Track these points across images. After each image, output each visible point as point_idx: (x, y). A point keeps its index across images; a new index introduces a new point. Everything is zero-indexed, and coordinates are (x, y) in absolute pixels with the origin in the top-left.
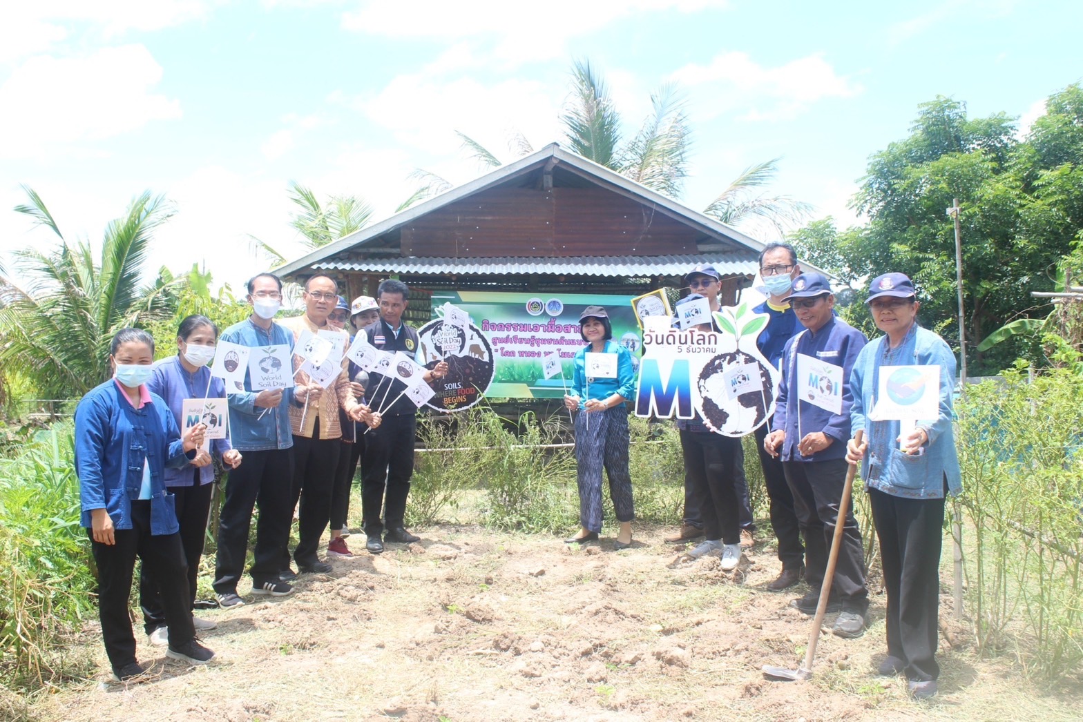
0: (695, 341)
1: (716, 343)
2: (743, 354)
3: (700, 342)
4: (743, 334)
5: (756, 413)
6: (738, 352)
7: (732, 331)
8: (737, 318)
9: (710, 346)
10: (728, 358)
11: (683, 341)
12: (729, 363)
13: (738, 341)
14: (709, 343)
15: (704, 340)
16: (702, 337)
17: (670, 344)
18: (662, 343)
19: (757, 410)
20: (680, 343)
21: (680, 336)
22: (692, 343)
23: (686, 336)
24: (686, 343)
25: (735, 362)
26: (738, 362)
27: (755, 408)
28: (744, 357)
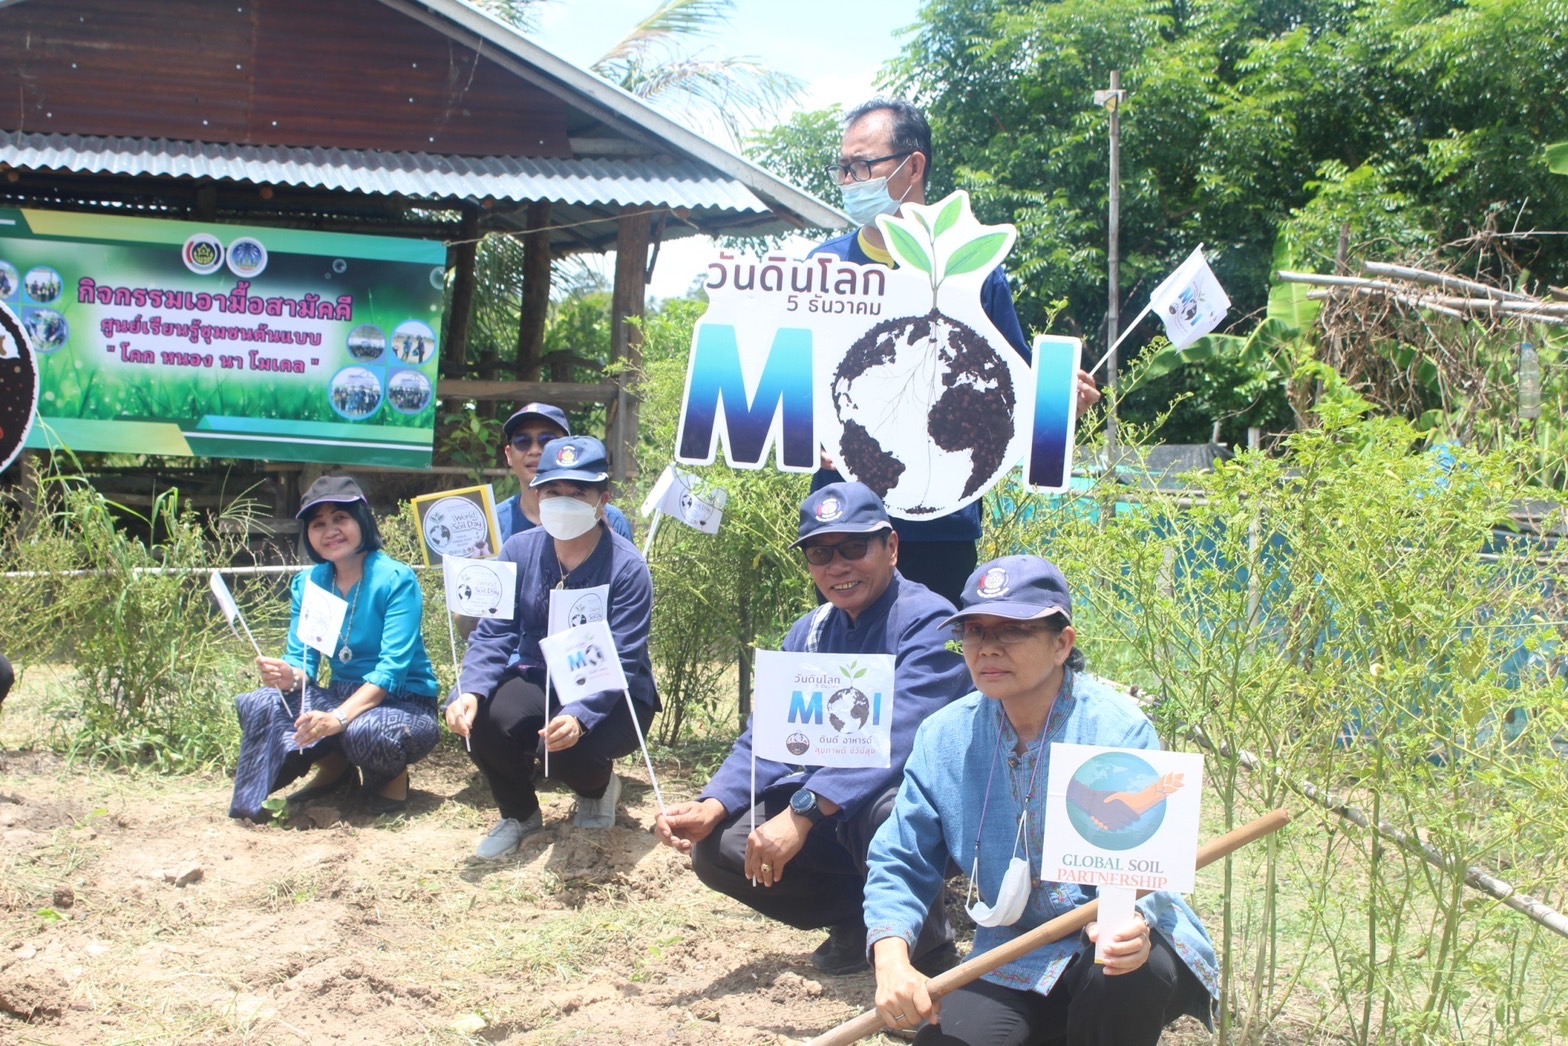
0: (830, 285)
1: (881, 292)
2: (948, 320)
3: (843, 287)
4: (947, 273)
5: (971, 465)
6: (935, 314)
7: (922, 262)
8: (936, 235)
9: (868, 299)
10: (910, 328)
11: (802, 282)
12: (911, 341)
13: (935, 289)
14: (866, 291)
15: (853, 282)
16: (847, 276)
17: (770, 289)
18: (750, 285)
19: (974, 458)
20: (795, 287)
21: (795, 271)
22: (824, 289)
23: (810, 271)
24: (808, 288)
25: (926, 339)
26: (934, 341)
27: (968, 452)
28: (949, 328)
